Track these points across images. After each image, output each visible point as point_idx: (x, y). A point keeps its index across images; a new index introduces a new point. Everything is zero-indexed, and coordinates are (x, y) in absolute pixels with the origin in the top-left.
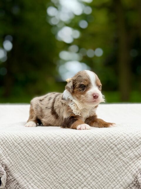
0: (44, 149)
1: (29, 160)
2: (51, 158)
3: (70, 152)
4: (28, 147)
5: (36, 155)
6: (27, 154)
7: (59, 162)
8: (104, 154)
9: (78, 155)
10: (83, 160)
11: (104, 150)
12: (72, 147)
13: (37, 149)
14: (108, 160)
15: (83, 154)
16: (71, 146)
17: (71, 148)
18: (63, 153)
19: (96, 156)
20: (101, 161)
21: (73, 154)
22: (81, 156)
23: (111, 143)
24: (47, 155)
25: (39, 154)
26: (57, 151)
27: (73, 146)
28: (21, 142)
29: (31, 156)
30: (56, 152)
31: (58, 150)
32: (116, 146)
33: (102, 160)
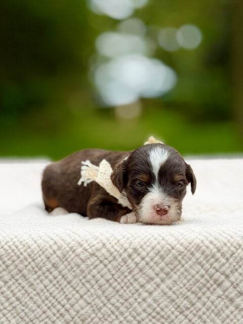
0: (57, 288)
1: (22, 314)
2: (74, 311)
3: (120, 296)
4: (20, 281)
5: (39, 302)
6: (18, 299)
7: (94, 318)
8: (199, 298)
9: (139, 303)
10: (150, 314)
11: (200, 289)
12: (125, 284)
13: (42, 286)
14: (210, 311)
15: (150, 300)
16: (123, 281)
17: (123, 284)
18: (103, 298)
19: (182, 302)
20: (195, 315)
21: (126, 300)
22: (145, 305)
23: (217, 271)
24: (65, 301)
25: (47, 299)
26: (89, 293)
27: (126, 280)
28: (4, 270)
29: (26, 303)
30: (85, 294)
31: (92, 291)
32: (227, 277)
33: (197, 311)
